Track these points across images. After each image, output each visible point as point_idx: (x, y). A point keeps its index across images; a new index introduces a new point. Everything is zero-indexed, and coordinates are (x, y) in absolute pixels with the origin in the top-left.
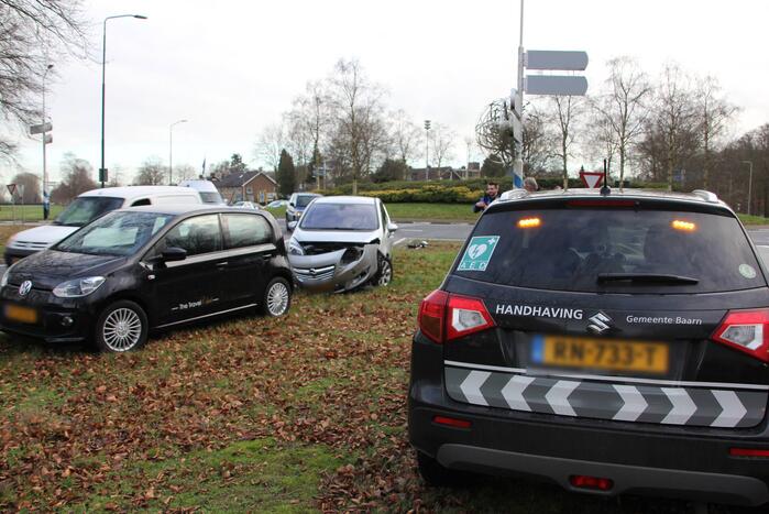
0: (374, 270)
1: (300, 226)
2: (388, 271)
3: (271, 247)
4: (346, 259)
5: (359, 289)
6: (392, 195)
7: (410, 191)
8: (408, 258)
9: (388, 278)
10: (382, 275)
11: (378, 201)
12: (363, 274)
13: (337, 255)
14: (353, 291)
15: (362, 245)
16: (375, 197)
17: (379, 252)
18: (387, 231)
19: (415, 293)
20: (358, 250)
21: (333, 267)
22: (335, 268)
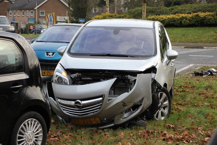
0: (147, 102)
1: (69, 52)
2: (166, 103)
3: (23, 76)
4: (116, 89)
5: (130, 124)
6: (183, 18)
7: (202, 15)
8: (193, 87)
9: (166, 111)
10: (159, 108)
11: (157, 24)
12: (135, 107)
13: (105, 85)
14: (123, 126)
15: (134, 73)
16: (153, 20)
17: (154, 82)
18: (166, 59)
19: (196, 130)
20: (131, 80)
21: (101, 99)
22: (103, 99)
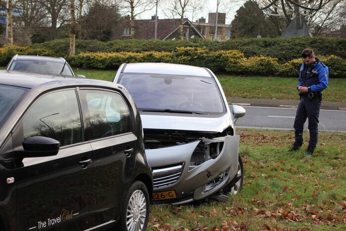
2: (239, 173)
4: (198, 156)
9: (238, 183)
13: (185, 150)
20: (206, 144)
21: (180, 167)
22: (183, 168)
